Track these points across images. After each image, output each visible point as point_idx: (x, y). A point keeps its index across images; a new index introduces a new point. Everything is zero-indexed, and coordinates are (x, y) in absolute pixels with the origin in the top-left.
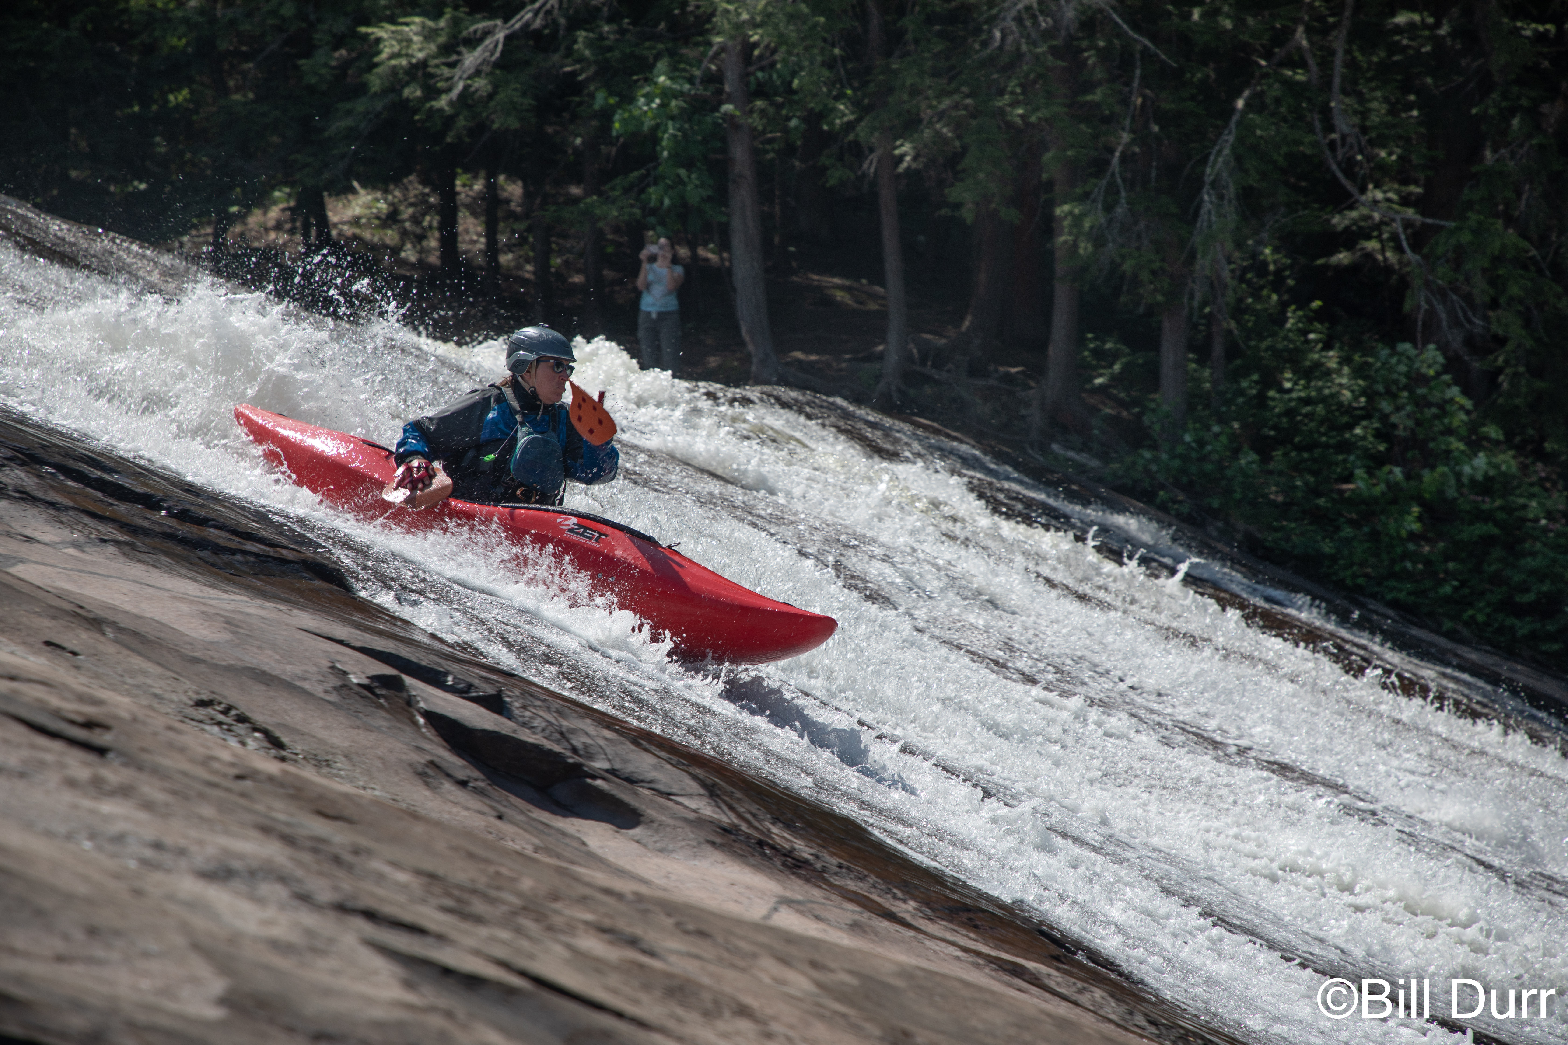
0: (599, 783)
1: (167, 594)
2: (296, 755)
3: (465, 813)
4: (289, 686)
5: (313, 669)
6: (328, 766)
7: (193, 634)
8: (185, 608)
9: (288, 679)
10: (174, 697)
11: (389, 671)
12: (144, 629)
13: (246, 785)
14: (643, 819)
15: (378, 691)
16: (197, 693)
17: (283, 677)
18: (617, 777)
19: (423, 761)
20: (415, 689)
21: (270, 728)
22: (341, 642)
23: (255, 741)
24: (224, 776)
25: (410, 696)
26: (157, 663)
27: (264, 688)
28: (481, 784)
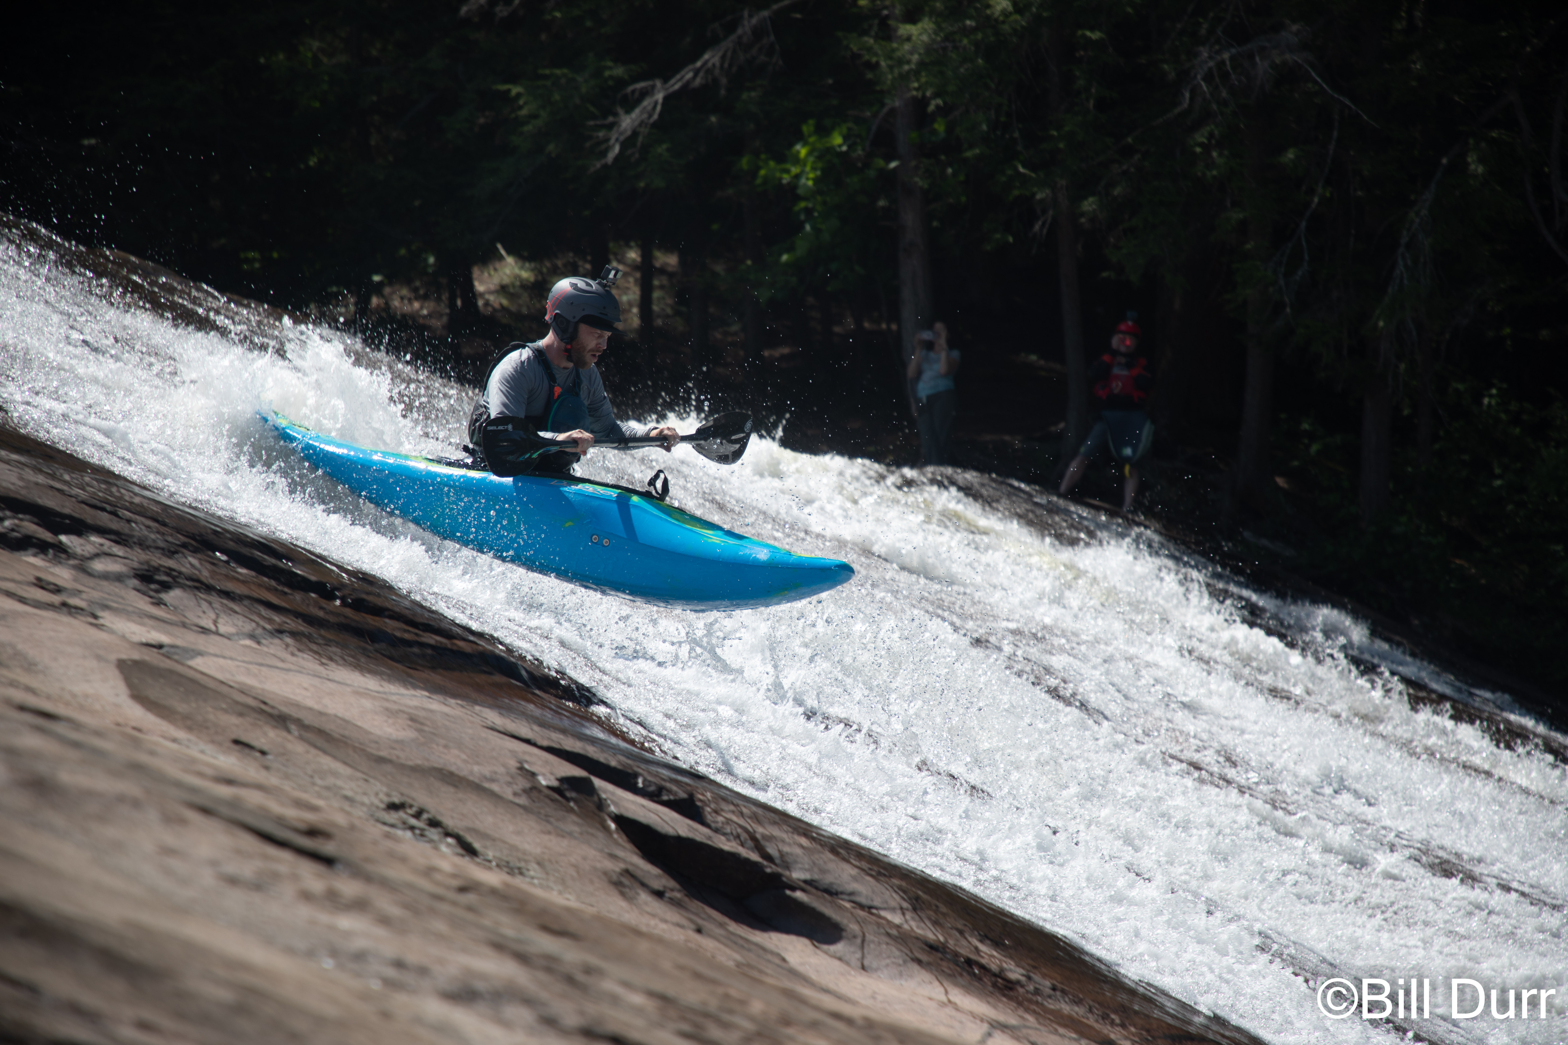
0: (799, 895)
1: (348, 689)
2: (490, 861)
3: (664, 926)
4: (477, 788)
5: (501, 770)
6: (521, 874)
7: (378, 732)
8: (367, 704)
9: (477, 781)
10: (366, 800)
11: (578, 772)
12: (328, 727)
13: (470, 898)
14: (844, 934)
15: (568, 794)
16: (388, 795)
17: (471, 778)
18: (817, 888)
19: (618, 870)
20: (605, 792)
21: (461, 833)
22: (528, 741)
23: (448, 847)
24: (448, 888)
25: (600, 799)
26: (345, 763)
27: (452, 789)
28: (678, 895)
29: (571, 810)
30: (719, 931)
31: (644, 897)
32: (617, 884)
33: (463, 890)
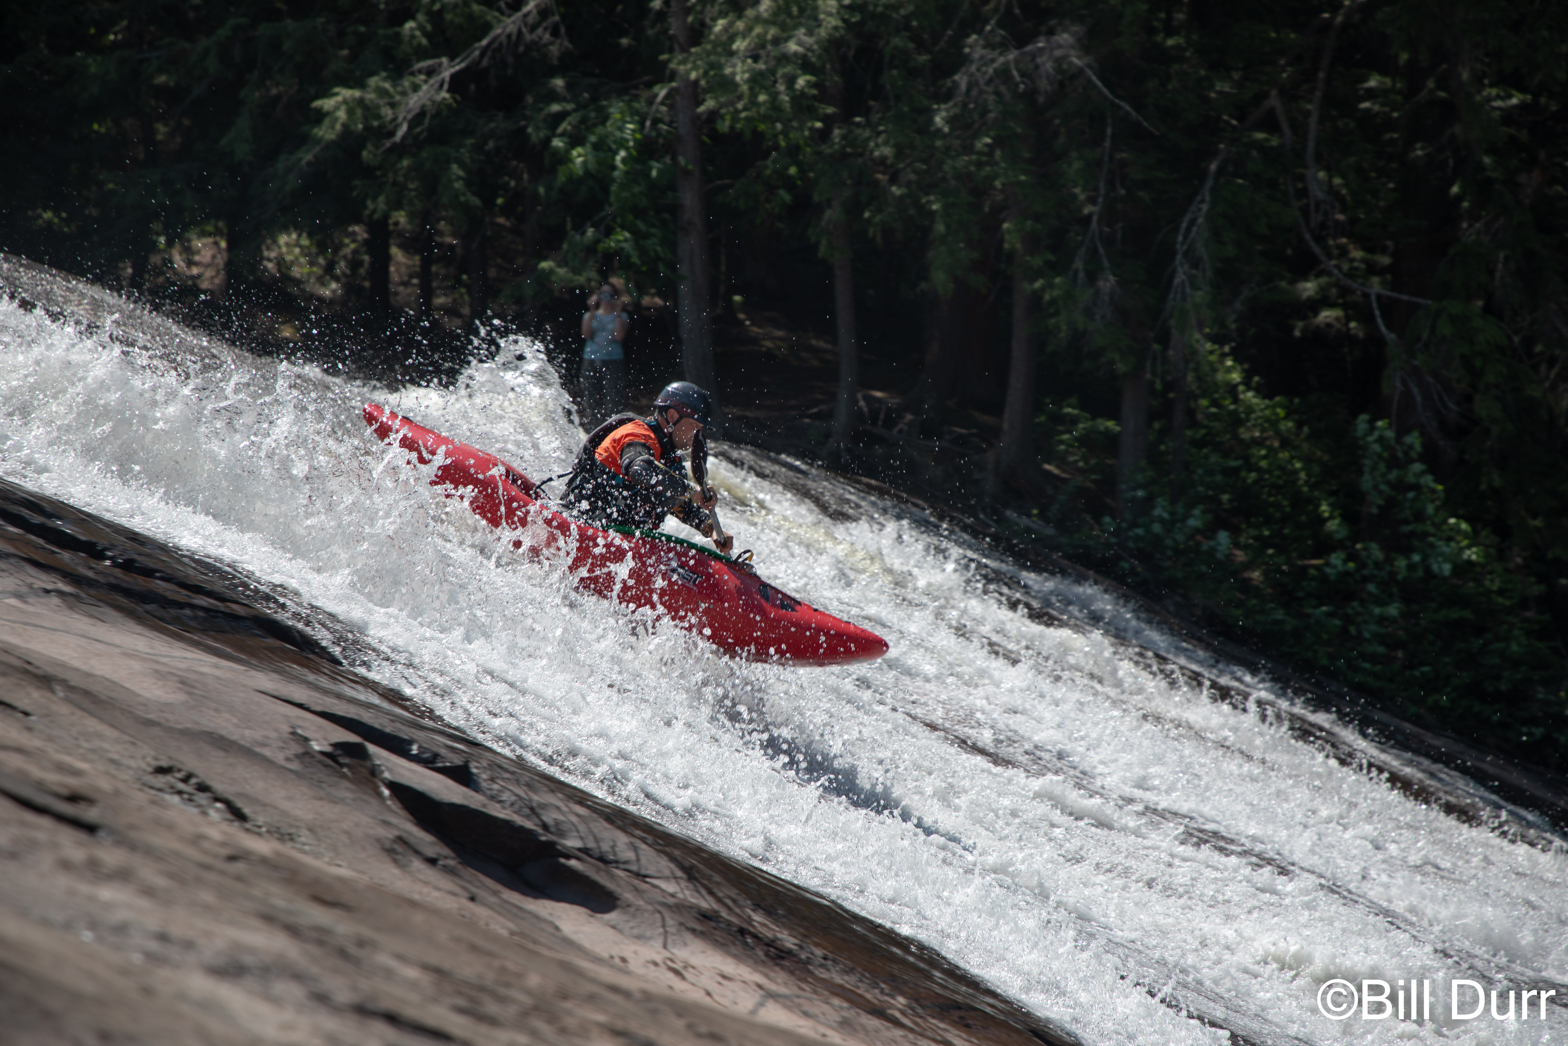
0: (573, 863)
1: (117, 650)
2: (260, 827)
3: (436, 894)
4: (247, 753)
5: (273, 735)
6: (292, 840)
7: (147, 695)
8: (136, 665)
9: (248, 745)
10: (132, 763)
11: (351, 737)
12: (95, 688)
13: (239, 867)
14: (619, 903)
15: (343, 760)
16: (156, 759)
17: (242, 742)
18: (591, 856)
19: (391, 836)
20: (380, 758)
21: (231, 798)
22: (300, 706)
23: (216, 812)
24: (216, 856)
25: (374, 765)
26: (112, 726)
27: (222, 754)
28: (451, 863)
29: (344, 776)
30: (493, 899)
31: (417, 864)
32: (390, 852)
33: (232, 858)
